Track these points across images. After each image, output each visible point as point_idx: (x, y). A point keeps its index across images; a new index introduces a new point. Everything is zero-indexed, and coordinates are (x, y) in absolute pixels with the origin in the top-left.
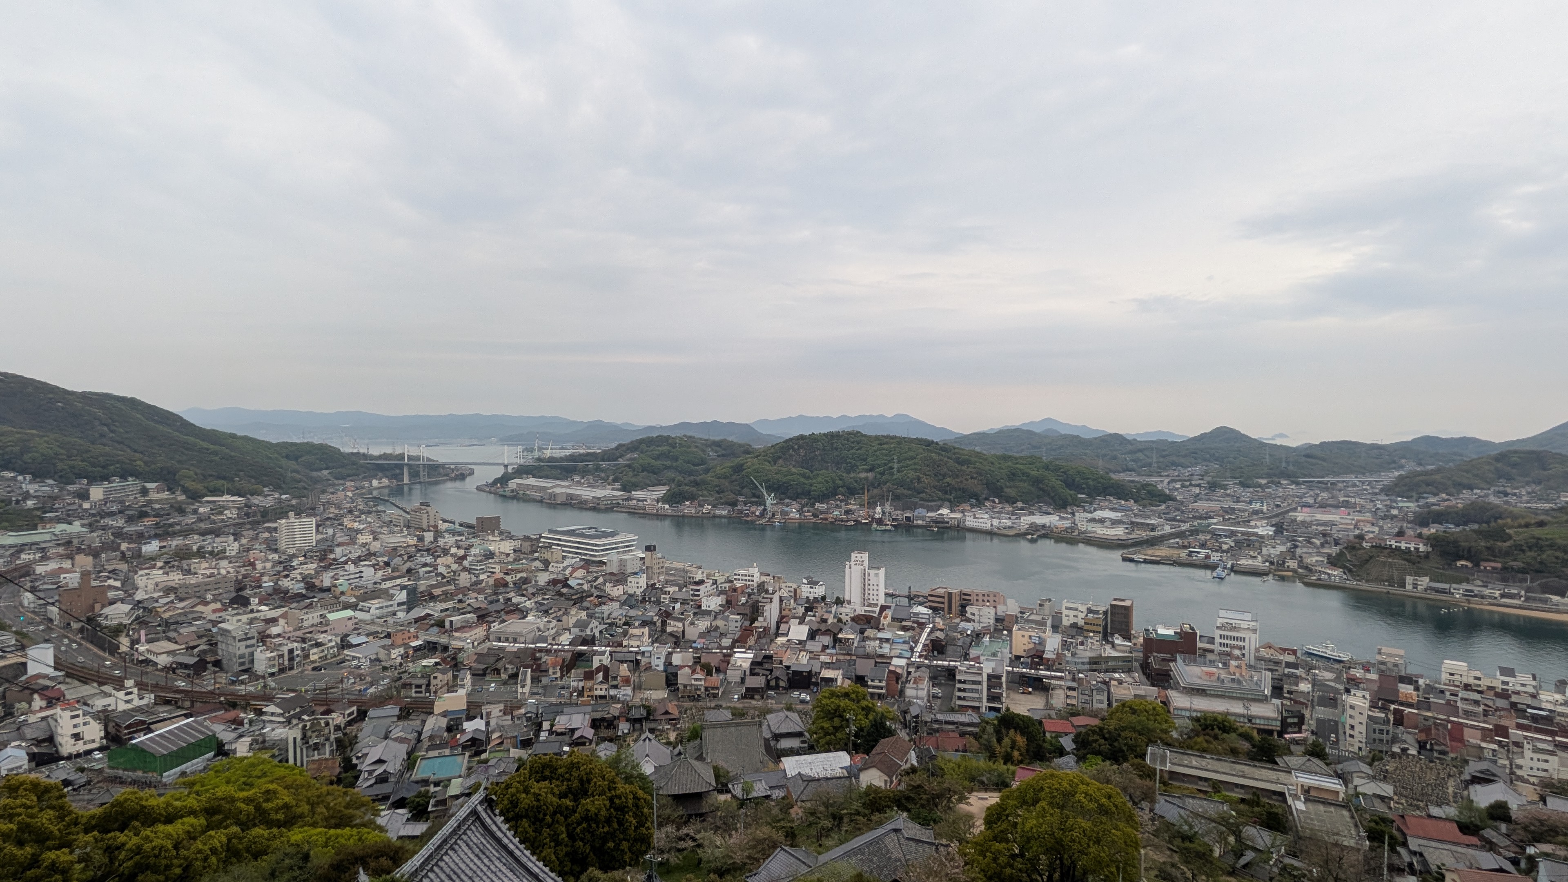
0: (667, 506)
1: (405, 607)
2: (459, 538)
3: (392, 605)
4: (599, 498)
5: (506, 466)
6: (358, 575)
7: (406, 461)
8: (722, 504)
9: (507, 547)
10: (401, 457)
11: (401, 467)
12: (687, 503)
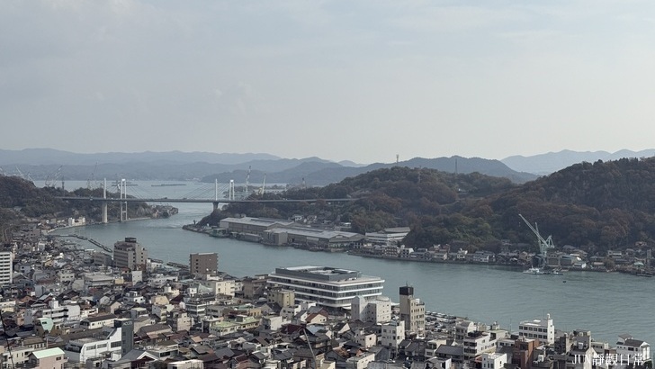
0: (411, 250)
1: (120, 348)
2: (171, 278)
3: (105, 345)
4: (327, 240)
5: (216, 203)
6: (62, 314)
7: (105, 197)
8: (481, 249)
9: (227, 288)
10: (99, 192)
11: (100, 203)
12: (437, 247)
